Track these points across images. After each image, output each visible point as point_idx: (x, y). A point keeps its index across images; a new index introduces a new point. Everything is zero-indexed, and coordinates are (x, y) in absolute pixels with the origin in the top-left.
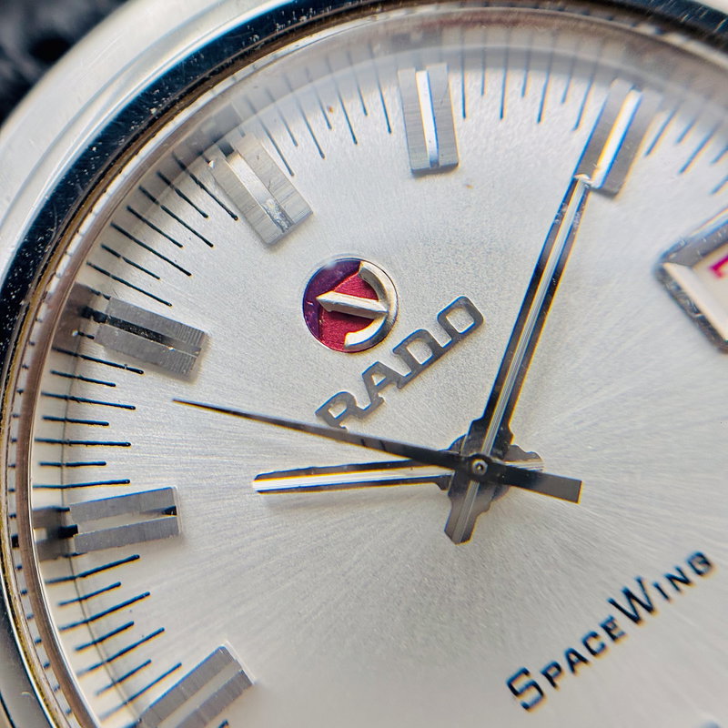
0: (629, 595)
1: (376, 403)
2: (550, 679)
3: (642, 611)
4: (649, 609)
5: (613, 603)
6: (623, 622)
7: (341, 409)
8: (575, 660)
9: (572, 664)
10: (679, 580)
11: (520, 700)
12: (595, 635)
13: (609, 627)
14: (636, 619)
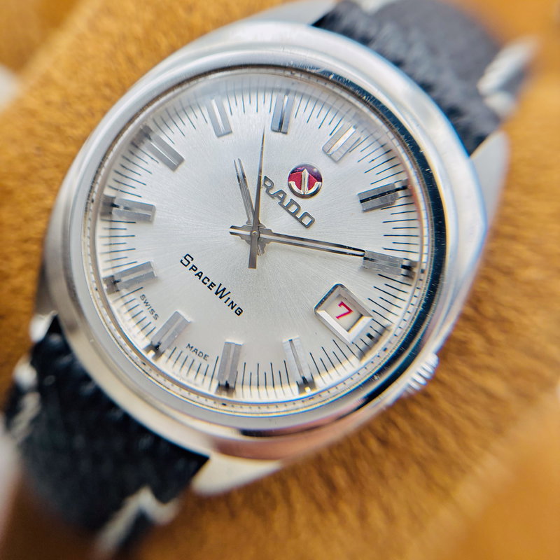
0: (224, 289)
1: (272, 196)
2: (192, 268)
3: (219, 295)
4: (221, 297)
5: (221, 284)
6: (215, 289)
7: (268, 184)
8: (199, 275)
9: (198, 274)
10: (232, 305)
11: (183, 259)
12: (209, 280)
13: (212, 285)
14: (217, 293)
